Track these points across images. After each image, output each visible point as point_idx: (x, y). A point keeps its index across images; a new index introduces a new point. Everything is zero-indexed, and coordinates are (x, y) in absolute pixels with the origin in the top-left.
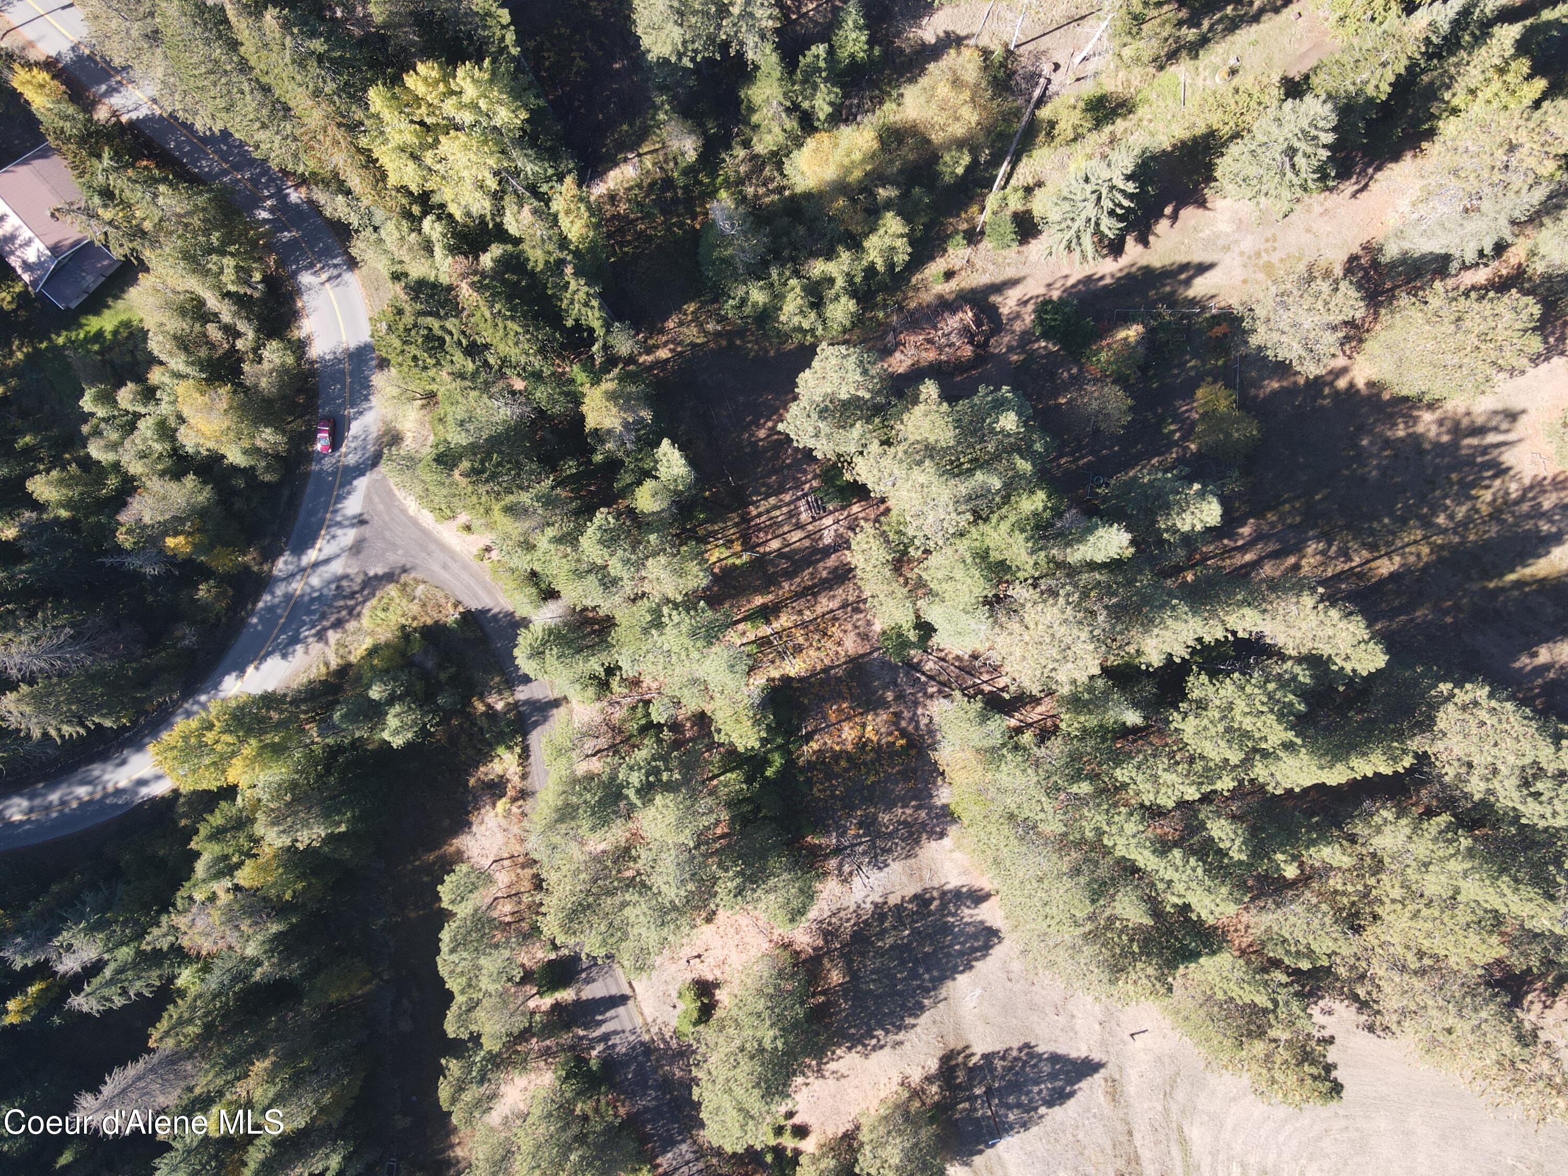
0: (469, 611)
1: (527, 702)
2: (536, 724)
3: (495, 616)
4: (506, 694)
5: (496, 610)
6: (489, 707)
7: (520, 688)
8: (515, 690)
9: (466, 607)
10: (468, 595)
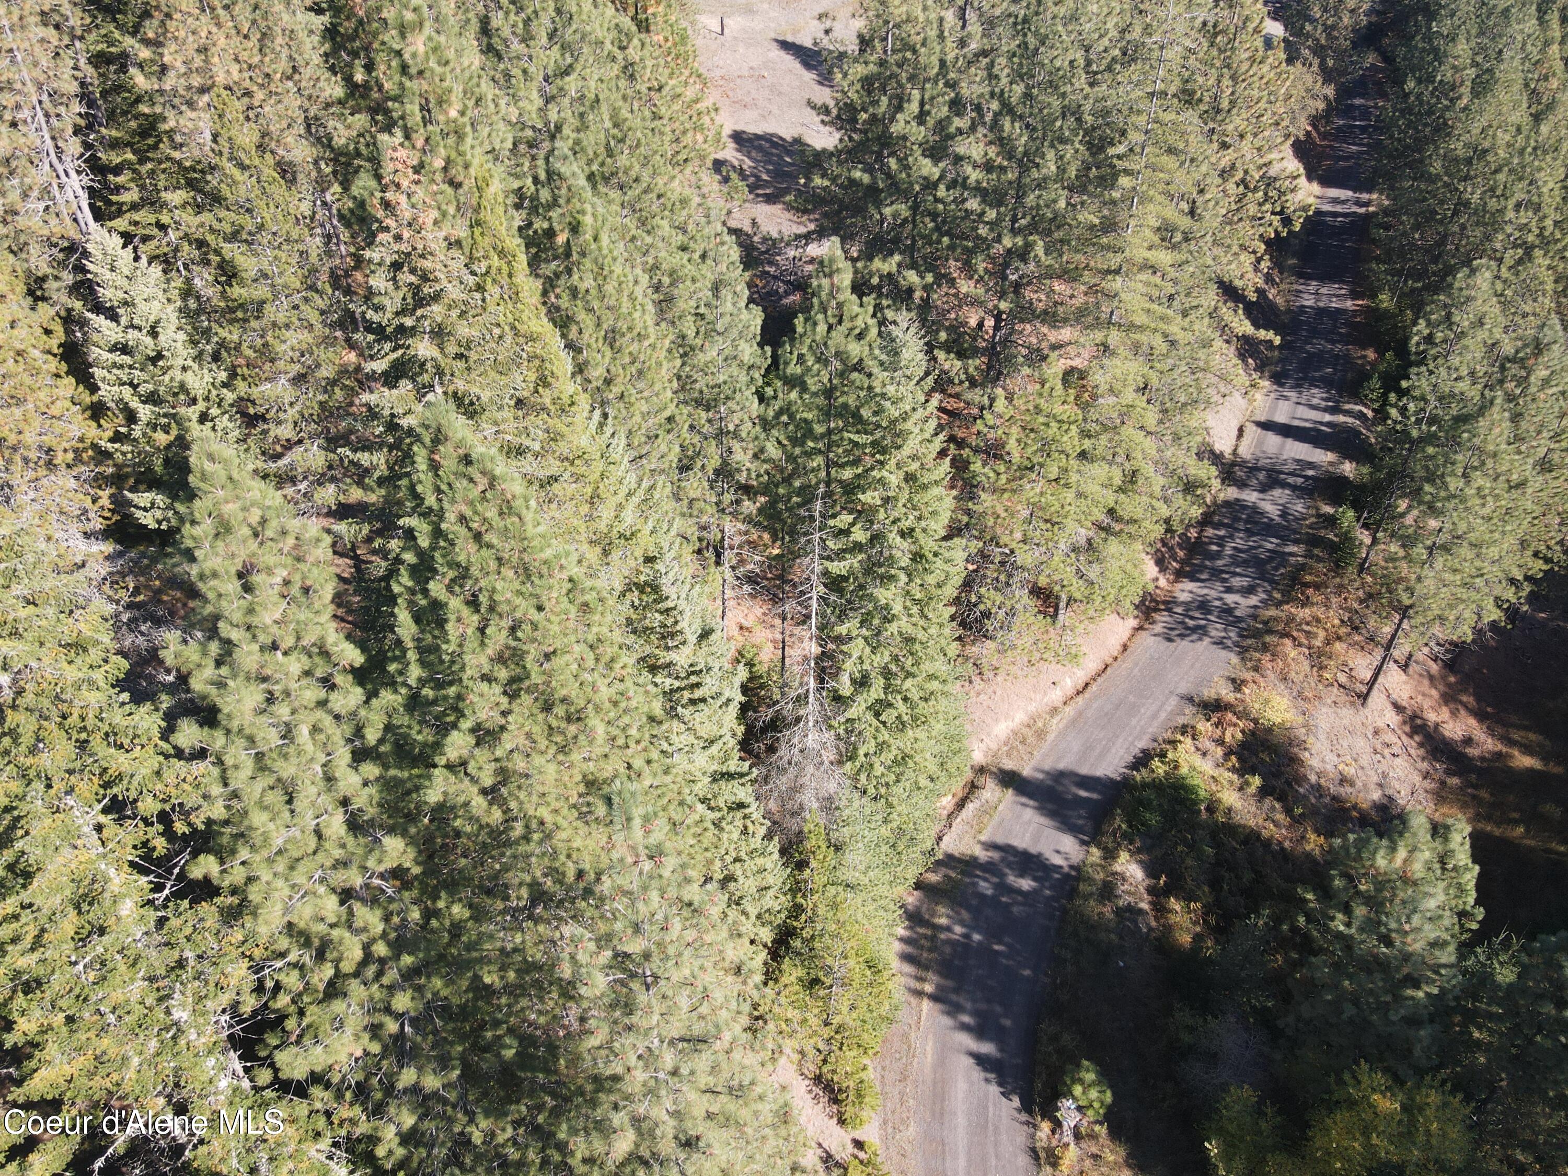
0: (1027, 1107)
1: (1068, 827)
2: (1086, 782)
3: (980, 1031)
4: (1099, 876)
5: (967, 1041)
6: (1158, 894)
7: (1057, 860)
8: (1071, 867)
9: (1027, 1123)
10: (996, 1144)
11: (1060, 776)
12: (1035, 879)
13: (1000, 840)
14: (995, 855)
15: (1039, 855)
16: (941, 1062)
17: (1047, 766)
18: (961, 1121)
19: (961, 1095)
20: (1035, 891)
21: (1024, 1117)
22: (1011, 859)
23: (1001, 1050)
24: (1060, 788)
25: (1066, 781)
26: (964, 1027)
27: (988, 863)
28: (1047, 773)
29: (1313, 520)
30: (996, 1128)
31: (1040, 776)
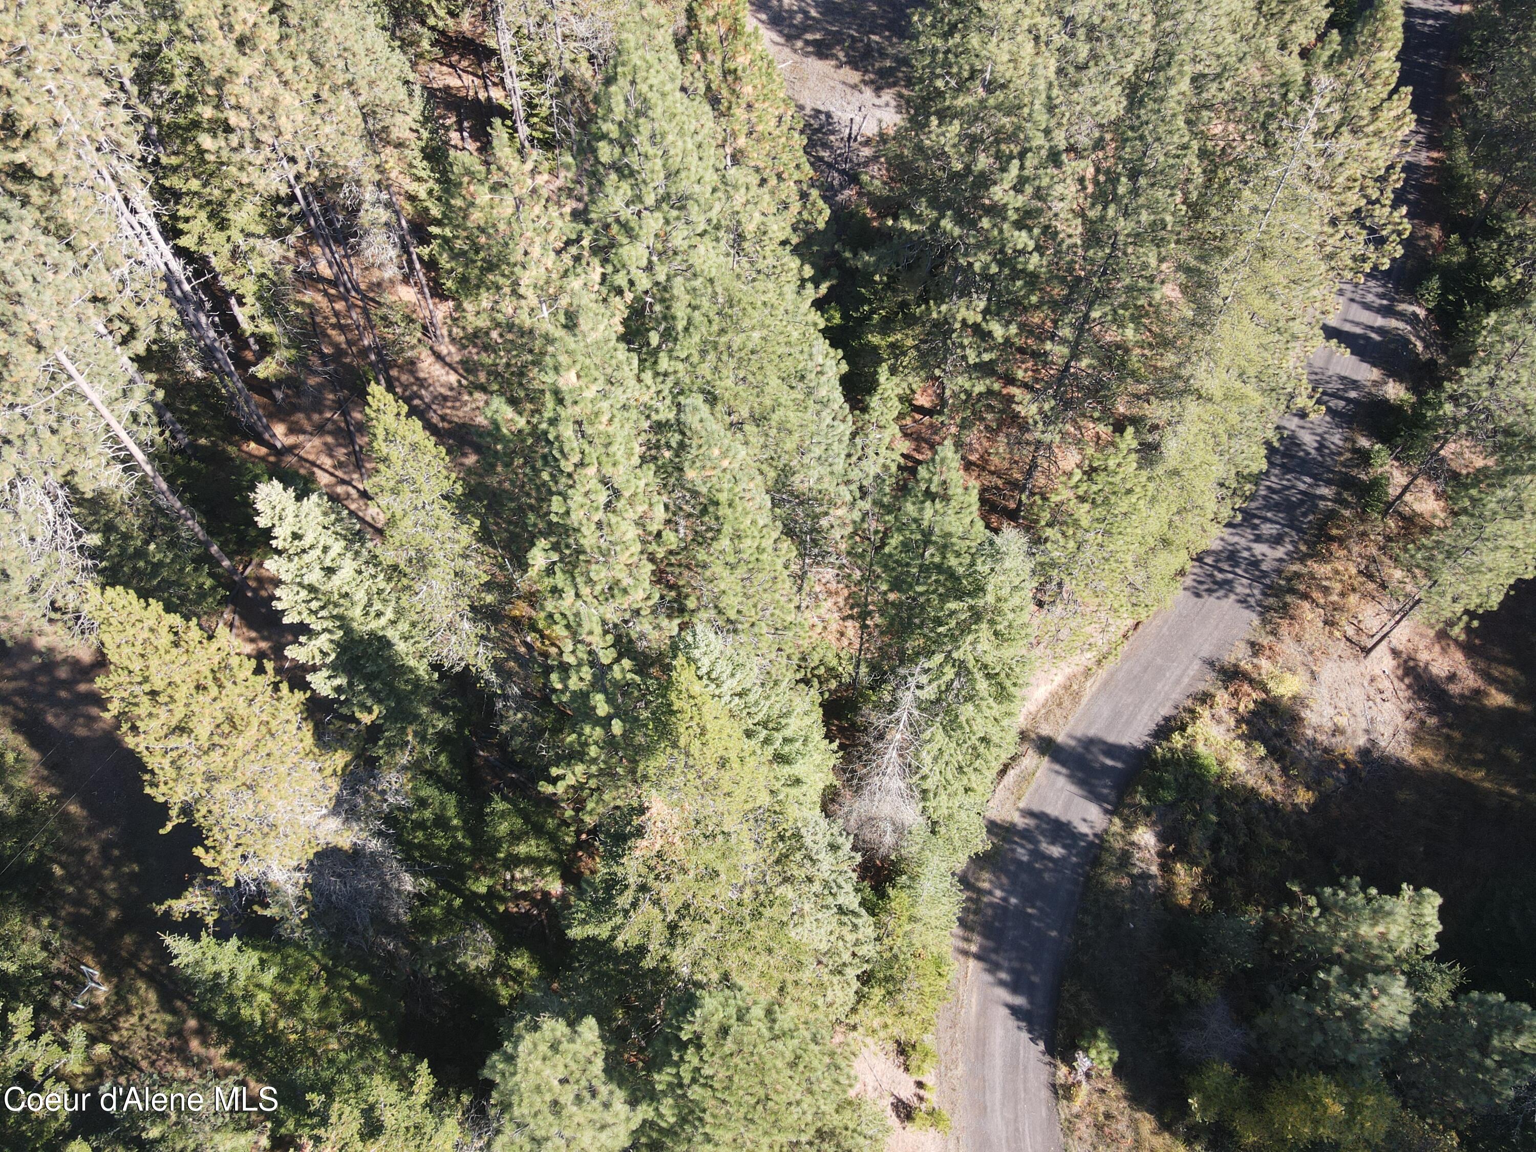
0: (1050, 1050)
1: (1095, 796)
2: (1113, 750)
3: (1014, 987)
4: (1118, 845)
5: (1004, 995)
6: (1166, 859)
7: (1084, 829)
8: (1096, 835)
9: (1050, 1064)
10: (1025, 1081)
11: (1090, 743)
12: (1064, 846)
13: (1036, 808)
14: (1031, 822)
15: (1069, 823)
16: (983, 1012)
17: (1079, 733)
18: (998, 1062)
19: (998, 1040)
20: (1063, 859)
21: (1047, 1058)
22: (1044, 826)
23: (1031, 1002)
24: (1090, 757)
25: (1095, 750)
26: (1002, 983)
27: (1026, 830)
28: (1079, 740)
29: (1348, 455)
30: (1025, 1068)
31: (1073, 743)
